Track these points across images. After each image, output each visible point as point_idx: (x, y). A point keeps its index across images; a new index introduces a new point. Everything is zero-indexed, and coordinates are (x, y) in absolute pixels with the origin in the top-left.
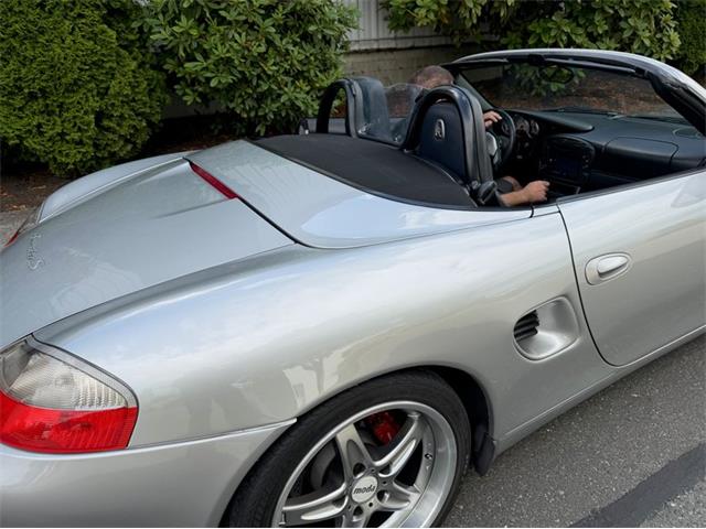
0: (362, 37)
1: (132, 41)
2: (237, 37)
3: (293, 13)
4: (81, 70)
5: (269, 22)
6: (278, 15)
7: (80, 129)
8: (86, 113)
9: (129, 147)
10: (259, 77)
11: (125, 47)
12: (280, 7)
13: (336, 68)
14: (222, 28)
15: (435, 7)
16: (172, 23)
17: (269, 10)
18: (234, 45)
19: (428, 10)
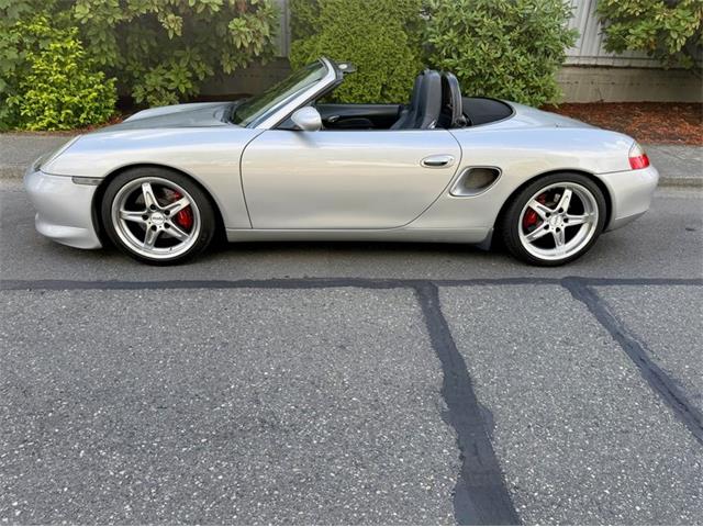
2: (483, 46)
3: (526, 32)
5: (507, 37)
6: (515, 34)
7: (371, 94)
10: (491, 74)
11: (409, 46)
12: (518, 28)
13: (549, 73)
14: (473, 39)
15: (644, 36)
16: (444, 34)
17: (509, 30)
18: (480, 52)
19: (638, 38)
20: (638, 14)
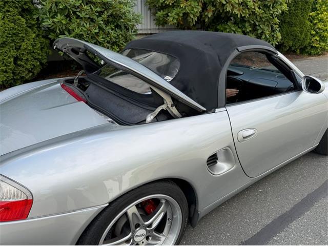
0: (143, 28)
1: (34, 25)
2: (85, 24)
3: (111, 15)
4: (7, 37)
5: (100, 19)
6: (105, 16)
7: (6, 65)
8: (9, 57)
9: (31, 74)
11: (30, 27)
12: (106, 12)
14: (78, 21)
15: (177, 17)
16: (53, 17)
17: (100, 13)
18: (84, 28)
19: (174, 18)
20: (171, 4)
